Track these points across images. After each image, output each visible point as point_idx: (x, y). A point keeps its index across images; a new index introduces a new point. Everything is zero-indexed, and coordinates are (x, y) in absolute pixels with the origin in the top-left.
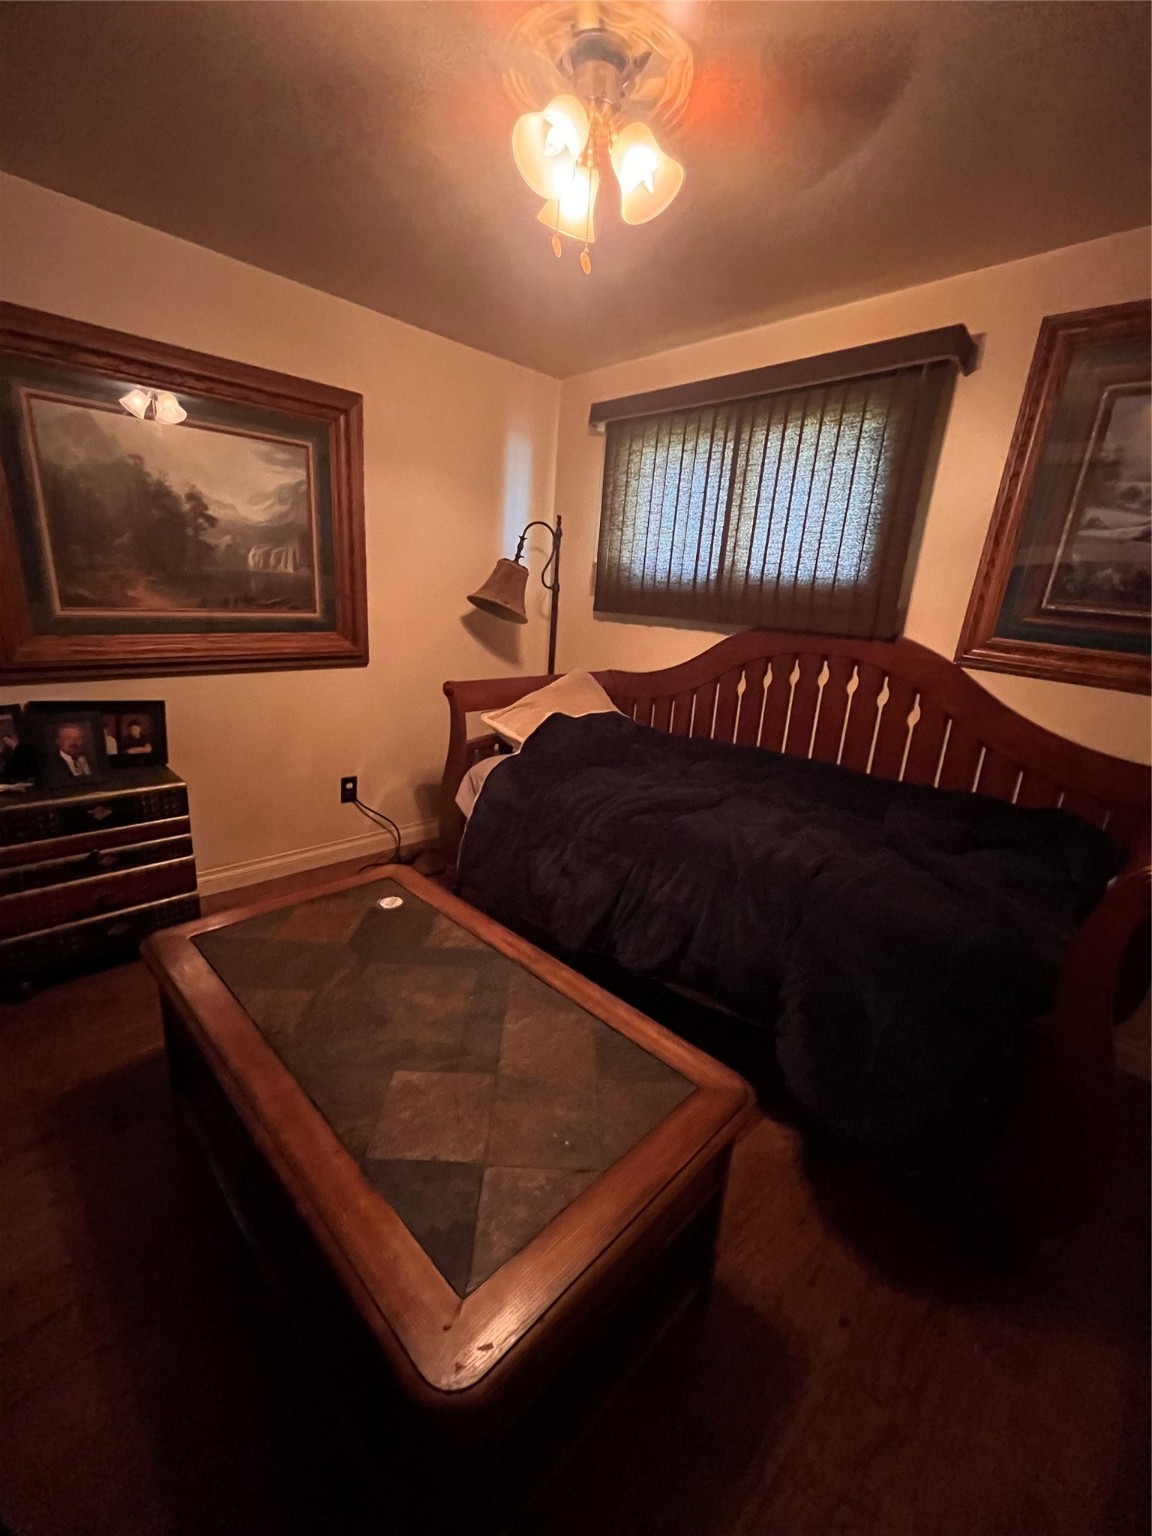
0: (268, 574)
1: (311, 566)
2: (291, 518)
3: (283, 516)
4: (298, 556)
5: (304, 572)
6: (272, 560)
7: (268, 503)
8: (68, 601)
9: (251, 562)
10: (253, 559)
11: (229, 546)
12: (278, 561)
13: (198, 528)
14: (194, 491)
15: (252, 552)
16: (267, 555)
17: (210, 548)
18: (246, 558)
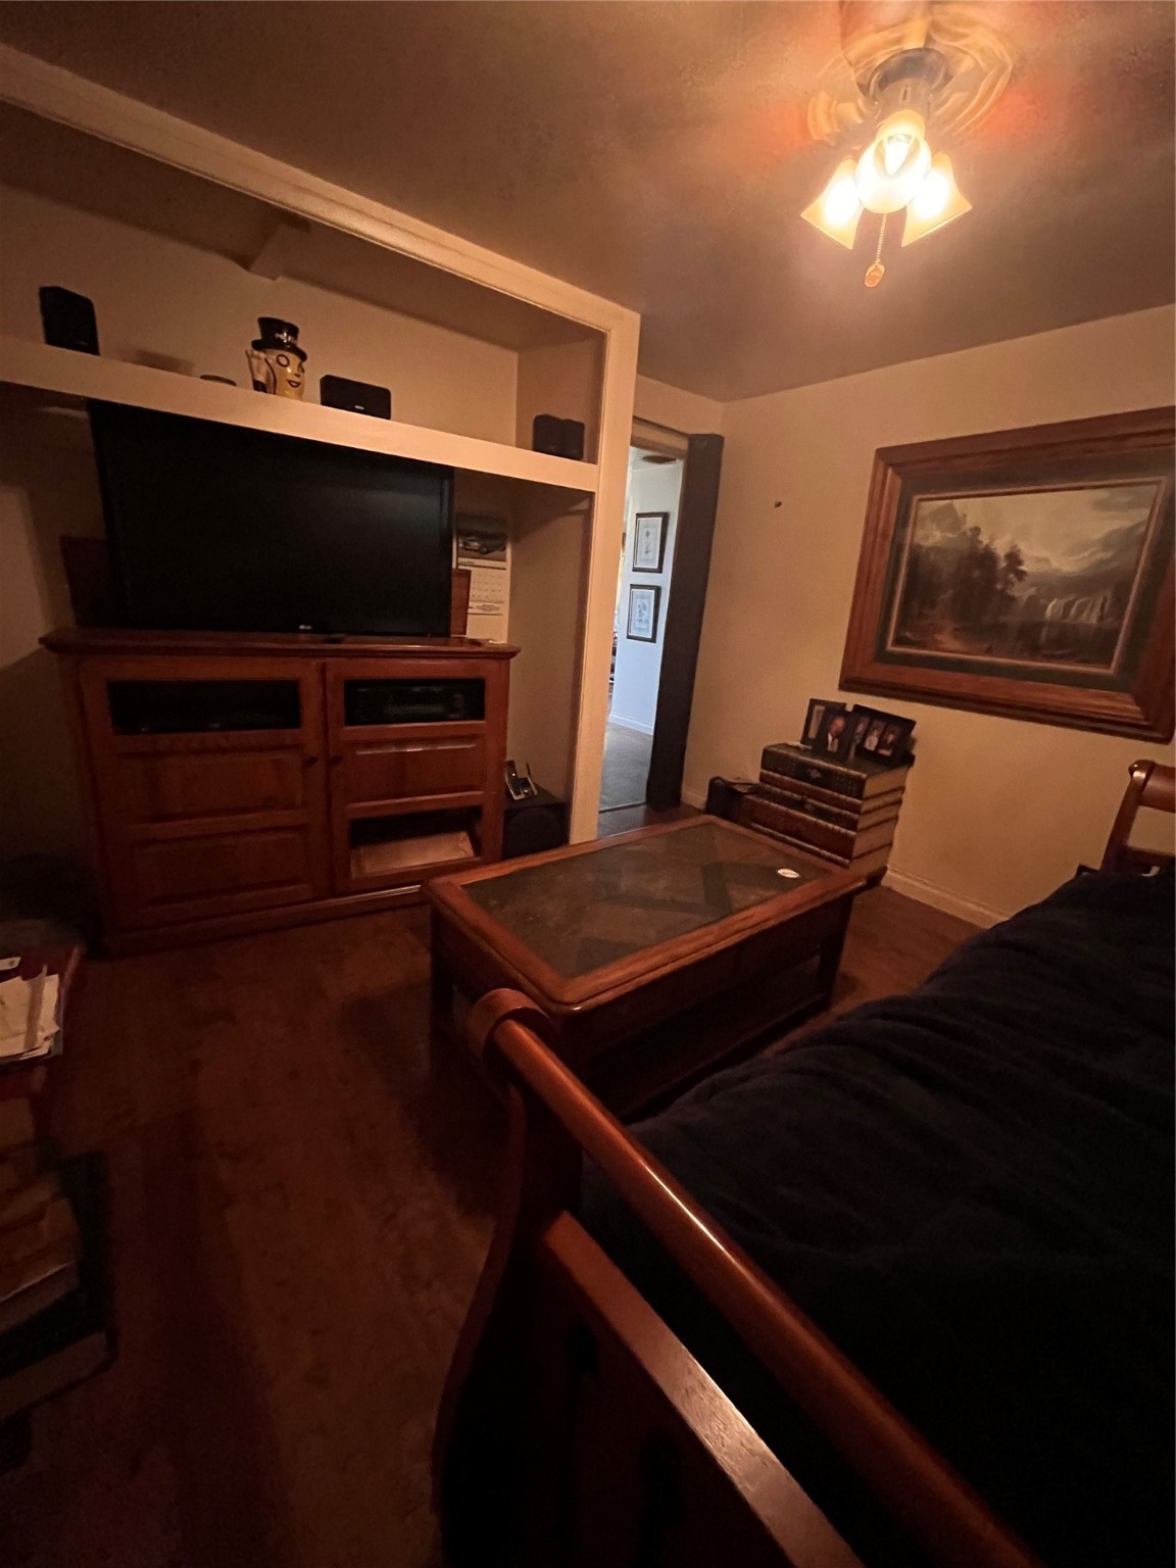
0: (1064, 624)
1: (1121, 616)
2: (1113, 565)
3: (1103, 562)
4: (1107, 605)
5: (1109, 622)
6: (1073, 611)
7: (1092, 550)
8: (898, 641)
9: (1049, 612)
10: (1052, 609)
11: (1031, 598)
12: (1080, 612)
13: (1007, 582)
14: (1014, 550)
15: (1054, 603)
16: (1068, 607)
17: (1012, 599)
18: (1046, 607)
